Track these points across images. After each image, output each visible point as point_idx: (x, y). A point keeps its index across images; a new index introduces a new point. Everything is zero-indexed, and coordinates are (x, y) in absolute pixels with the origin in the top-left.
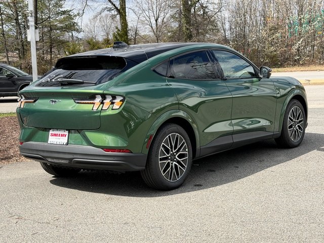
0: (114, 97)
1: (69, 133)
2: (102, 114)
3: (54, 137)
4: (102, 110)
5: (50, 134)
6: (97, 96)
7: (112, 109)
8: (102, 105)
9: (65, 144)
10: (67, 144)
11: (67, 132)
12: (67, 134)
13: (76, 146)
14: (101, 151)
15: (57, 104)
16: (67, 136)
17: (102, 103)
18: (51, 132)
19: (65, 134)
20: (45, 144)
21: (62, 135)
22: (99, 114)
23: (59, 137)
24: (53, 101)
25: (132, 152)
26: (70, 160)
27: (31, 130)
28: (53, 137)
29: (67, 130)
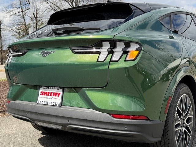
0: (127, 44)
1: (63, 91)
2: (111, 67)
3: (45, 96)
4: (111, 61)
5: (40, 93)
6: (104, 43)
7: (126, 61)
8: (111, 55)
9: (57, 105)
10: (61, 105)
11: (61, 90)
12: (61, 93)
13: (73, 109)
14: (107, 117)
15: (50, 55)
16: (61, 95)
17: (111, 52)
18: (41, 90)
19: (59, 93)
20: (34, 104)
21: (55, 94)
22: (107, 67)
23: (51, 97)
24: (44, 53)
25: (149, 120)
26: (65, 125)
27: (19, 87)
28: (43, 96)
29: (61, 88)
